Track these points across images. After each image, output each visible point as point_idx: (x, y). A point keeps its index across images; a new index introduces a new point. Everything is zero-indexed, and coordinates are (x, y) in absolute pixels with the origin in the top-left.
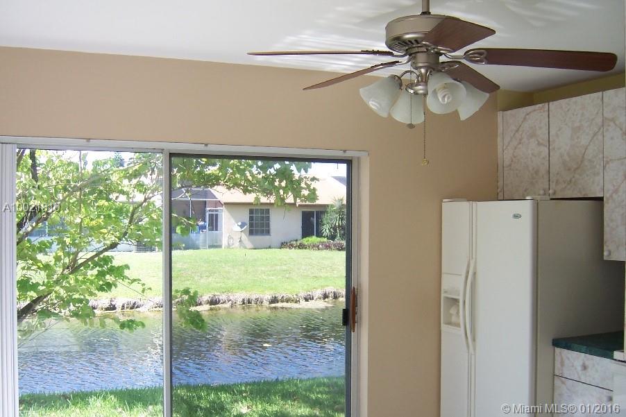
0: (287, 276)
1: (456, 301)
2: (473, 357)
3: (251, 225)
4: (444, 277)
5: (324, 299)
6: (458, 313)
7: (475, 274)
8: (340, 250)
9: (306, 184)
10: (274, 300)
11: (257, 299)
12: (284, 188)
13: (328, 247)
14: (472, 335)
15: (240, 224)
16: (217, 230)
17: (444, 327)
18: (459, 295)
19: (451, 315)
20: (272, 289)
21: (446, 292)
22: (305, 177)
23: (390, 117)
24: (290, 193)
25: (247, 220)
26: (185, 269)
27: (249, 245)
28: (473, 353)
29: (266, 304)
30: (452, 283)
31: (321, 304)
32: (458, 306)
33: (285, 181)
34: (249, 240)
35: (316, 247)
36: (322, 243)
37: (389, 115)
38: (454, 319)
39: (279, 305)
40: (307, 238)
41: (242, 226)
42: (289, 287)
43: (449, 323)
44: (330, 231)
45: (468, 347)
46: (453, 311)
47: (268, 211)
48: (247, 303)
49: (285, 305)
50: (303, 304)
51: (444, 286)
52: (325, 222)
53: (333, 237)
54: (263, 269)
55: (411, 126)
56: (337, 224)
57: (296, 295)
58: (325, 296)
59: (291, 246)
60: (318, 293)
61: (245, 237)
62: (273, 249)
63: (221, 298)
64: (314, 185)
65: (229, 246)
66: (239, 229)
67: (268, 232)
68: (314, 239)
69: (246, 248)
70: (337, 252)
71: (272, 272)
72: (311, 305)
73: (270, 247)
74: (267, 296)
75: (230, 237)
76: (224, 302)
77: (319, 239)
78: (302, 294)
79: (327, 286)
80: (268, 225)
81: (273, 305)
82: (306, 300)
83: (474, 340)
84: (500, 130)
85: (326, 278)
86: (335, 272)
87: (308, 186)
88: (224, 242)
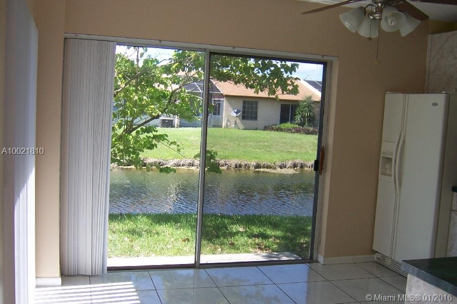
0: (268, 150)
1: (390, 160)
2: (399, 196)
3: (244, 112)
4: (383, 144)
5: (294, 168)
6: (391, 167)
7: (404, 142)
8: (307, 134)
9: (291, 81)
10: (258, 166)
11: (246, 165)
12: (275, 84)
13: (298, 131)
14: (399, 181)
15: (236, 111)
16: (219, 114)
17: (380, 176)
18: (392, 155)
19: (387, 169)
20: (257, 158)
21: (384, 153)
22: (291, 77)
23: (357, 33)
24: (279, 87)
25: (241, 109)
26: (196, 141)
27: (241, 126)
28: (399, 193)
29: (252, 168)
30: (389, 147)
31: (291, 171)
32: (391, 163)
33: (276, 79)
34: (242, 122)
35: (289, 130)
36: (294, 128)
37: (357, 32)
38: (388, 172)
39: (262, 170)
40: (284, 124)
41: (237, 113)
42: (269, 158)
43: (384, 174)
44: (301, 120)
45: (396, 190)
46: (387, 166)
47: (256, 103)
48: (238, 166)
49: (266, 170)
50: (279, 170)
51: (383, 149)
52: (297, 113)
53: (302, 124)
54: (251, 144)
55: (370, 39)
56: (306, 115)
57: (274, 164)
58: (295, 166)
59: (272, 129)
60: (289, 163)
61: (238, 121)
62: (258, 131)
63: (220, 162)
64: (296, 83)
65: (227, 126)
66: (235, 115)
67: (256, 118)
68: (288, 125)
69: (239, 129)
70: (305, 135)
71: (258, 147)
72: (284, 171)
73: (256, 129)
74: (254, 163)
75: (228, 121)
76: (222, 166)
77: (292, 125)
78: (279, 163)
79: (297, 159)
80: (256, 113)
81: (257, 170)
82: (281, 167)
83: (400, 185)
84: (429, 48)
85: (296, 153)
86: (303, 149)
87: (293, 83)
88: (224, 124)
